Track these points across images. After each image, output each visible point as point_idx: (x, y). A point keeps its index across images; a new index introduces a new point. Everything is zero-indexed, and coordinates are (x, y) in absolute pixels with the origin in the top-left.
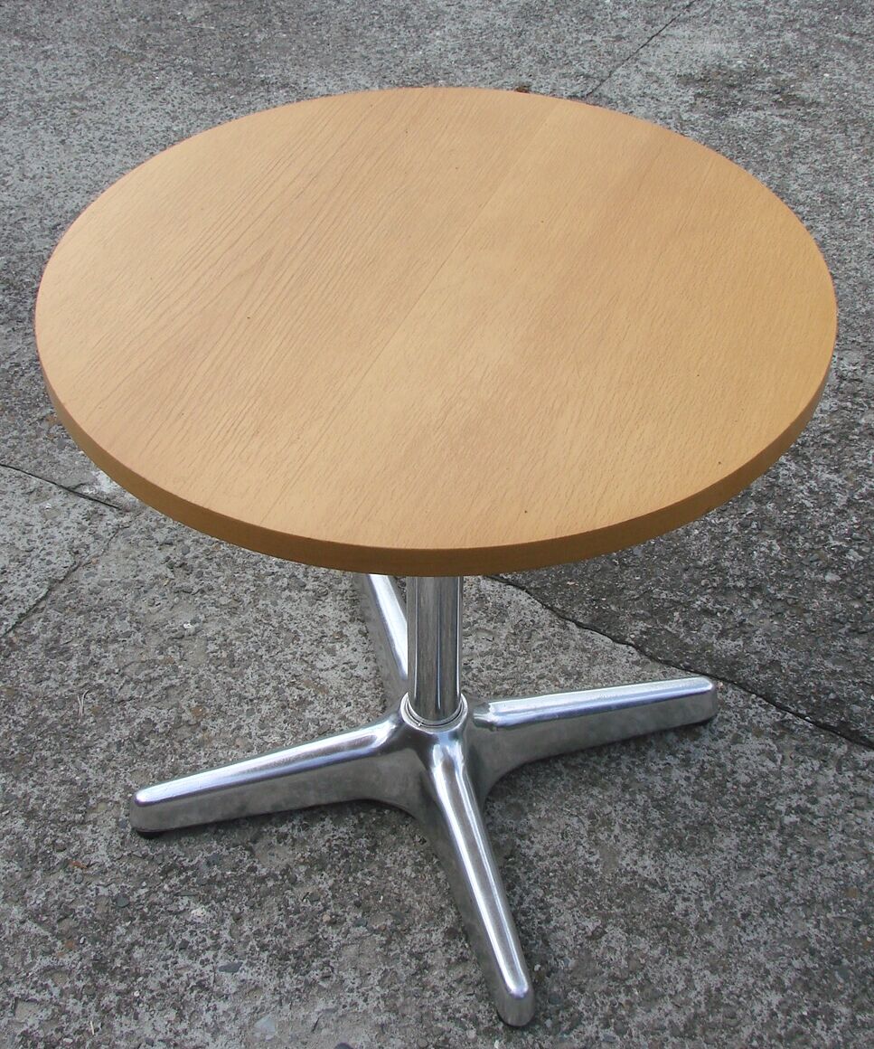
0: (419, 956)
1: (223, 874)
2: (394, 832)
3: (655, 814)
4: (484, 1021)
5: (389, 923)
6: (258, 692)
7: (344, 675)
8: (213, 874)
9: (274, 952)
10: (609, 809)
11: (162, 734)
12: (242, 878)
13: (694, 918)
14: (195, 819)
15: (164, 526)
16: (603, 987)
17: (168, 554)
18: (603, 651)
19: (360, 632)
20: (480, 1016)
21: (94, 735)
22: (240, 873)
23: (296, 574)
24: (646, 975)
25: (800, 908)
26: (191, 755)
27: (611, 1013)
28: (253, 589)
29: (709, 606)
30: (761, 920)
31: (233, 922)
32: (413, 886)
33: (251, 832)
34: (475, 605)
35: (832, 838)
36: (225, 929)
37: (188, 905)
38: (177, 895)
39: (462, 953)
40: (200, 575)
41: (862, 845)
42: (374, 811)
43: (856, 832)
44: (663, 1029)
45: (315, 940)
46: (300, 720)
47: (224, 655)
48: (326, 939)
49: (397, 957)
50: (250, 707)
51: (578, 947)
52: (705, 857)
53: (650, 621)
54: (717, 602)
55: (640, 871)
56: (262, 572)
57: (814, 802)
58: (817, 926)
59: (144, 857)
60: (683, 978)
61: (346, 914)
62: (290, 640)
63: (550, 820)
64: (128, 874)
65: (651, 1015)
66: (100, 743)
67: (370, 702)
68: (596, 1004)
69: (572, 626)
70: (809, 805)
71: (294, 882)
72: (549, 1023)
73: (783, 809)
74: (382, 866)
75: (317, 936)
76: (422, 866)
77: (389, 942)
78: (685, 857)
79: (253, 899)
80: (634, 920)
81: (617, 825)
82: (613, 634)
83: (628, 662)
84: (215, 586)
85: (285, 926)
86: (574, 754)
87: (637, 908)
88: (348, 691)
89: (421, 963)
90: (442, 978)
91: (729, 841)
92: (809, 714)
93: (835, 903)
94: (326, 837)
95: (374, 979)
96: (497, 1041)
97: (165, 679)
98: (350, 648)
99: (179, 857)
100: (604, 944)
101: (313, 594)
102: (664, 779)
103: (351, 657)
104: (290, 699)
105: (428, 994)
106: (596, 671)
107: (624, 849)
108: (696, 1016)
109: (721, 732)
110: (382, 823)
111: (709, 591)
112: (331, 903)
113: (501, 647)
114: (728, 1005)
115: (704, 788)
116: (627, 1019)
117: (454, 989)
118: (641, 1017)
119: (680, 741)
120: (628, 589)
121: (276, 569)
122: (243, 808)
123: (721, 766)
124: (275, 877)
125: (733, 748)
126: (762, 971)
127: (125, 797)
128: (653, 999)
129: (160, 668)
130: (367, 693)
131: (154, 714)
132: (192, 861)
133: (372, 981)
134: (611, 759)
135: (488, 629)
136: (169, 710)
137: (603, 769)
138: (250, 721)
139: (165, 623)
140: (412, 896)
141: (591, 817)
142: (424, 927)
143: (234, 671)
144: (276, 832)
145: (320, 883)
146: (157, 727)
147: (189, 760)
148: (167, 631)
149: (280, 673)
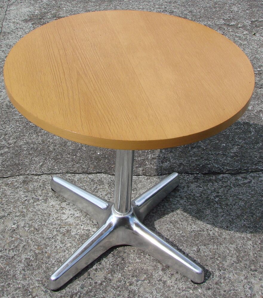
0: (160, 280)
1: (89, 289)
2: (125, 253)
3: (185, 214)
4: (191, 287)
5: (145, 276)
6: (52, 234)
7: (73, 218)
8: (86, 290)
10: (173, 218)
11: (34, 260)
12: (95, 287)
13: (216, 234)
14: (67, 280)
16: (211, 262)
18: (137, 180)
19: (67, 204)
20: (189, 286)
21: (13, 271)
22: (93, 286)
23: (33, 197)
24: (218, 253)
25: (237, 219)
26: (49, 261)
27: (218, 267)
28: (24, 207)
30: (232, 226)
32: (142, 264)
33: (86, 274)
34: (92, 183)
35: (230, 199)
39: (171, 273)
40: (4, 210)
41: (237, 197)
42: (114, 250)
43: (234, 195)
44: (233, 264)
45: (130, 292)
46: (72, 236)
47: (33, 229)
48: (133, 290)
49: (155, 284)
50: (54, 240)
51: (197, 256)
52: (206, 218)
53: (142, 167)
54: (154, 155)
55: (194, 229)
56: (23, 201)
57: (218, 193)
58: (244, 221)
59: (61, 297)
60: (227, 249)
61: (132, 280)
62: (48, 216)
63: (162, 229)
65: (228, 262)
66: (17, 272)
67: (87, 222)
68: (213, 267)
70: (218, 194)
71: (110, 280)
73: (213, 198)
74: (130, 263)
76: (140, 257)
77: (150, 281)
78: (201, 221)
79: (103, 291)
80: (204, 242)
81: (179, 221)
82: (135, 174)
83: (145, 180)
84: (11, 211)
85: (119, 293)
86: (153, 210)
87: (202, 239)
88: (78, 222)
89: (163, 281)
90: (171, 282)
91: (208, 212)
92: (199, 172)
93: (243, 214)
94: (108, 263)
95: (155, 293)
96: (199, 290)
97: (21, 244)
98: (68, 210)
99: (71, 291)
100: (202, 252)
101: (44, 200)
102: (180, 205)
103: (70, 212)
104: (64, 232)
105: (171, 288)
107: (186, 226)
108: (237, 256)
109: (183, 187)
110: (119, 252)
111: (149, 153)
112: (125, 280)
113: (109, 191)
114: (242, 250)
115: (191, 202)
116: (223, 266)
117: (177, 283)
118: (226, 264)
119: (175, 193)
121: (26, 198)
122: (77, 269)
123: (190, 194)
124: (104, 281)
125: (189, 189)
126: (242, 238)
127: (40, 283)
128: (224, 258)
129: (16, 242)
130: (84, 220)
131: (26, 256)
132: (76, 290)
133: (154, 294)
134: (163, 206)
135: (101, 188)
136: (30, 252)
137: (163, 209)
138: (58, 243)
139: (5, 229)
140: (144, 266)
141: (171, 222)
142: (155, 272)
143: (40, 232)
144: (93, 269)
145: (117, 276)
146: (31, 259)
147: (49, 263)
148: (8, 231)
149: (54, 226)
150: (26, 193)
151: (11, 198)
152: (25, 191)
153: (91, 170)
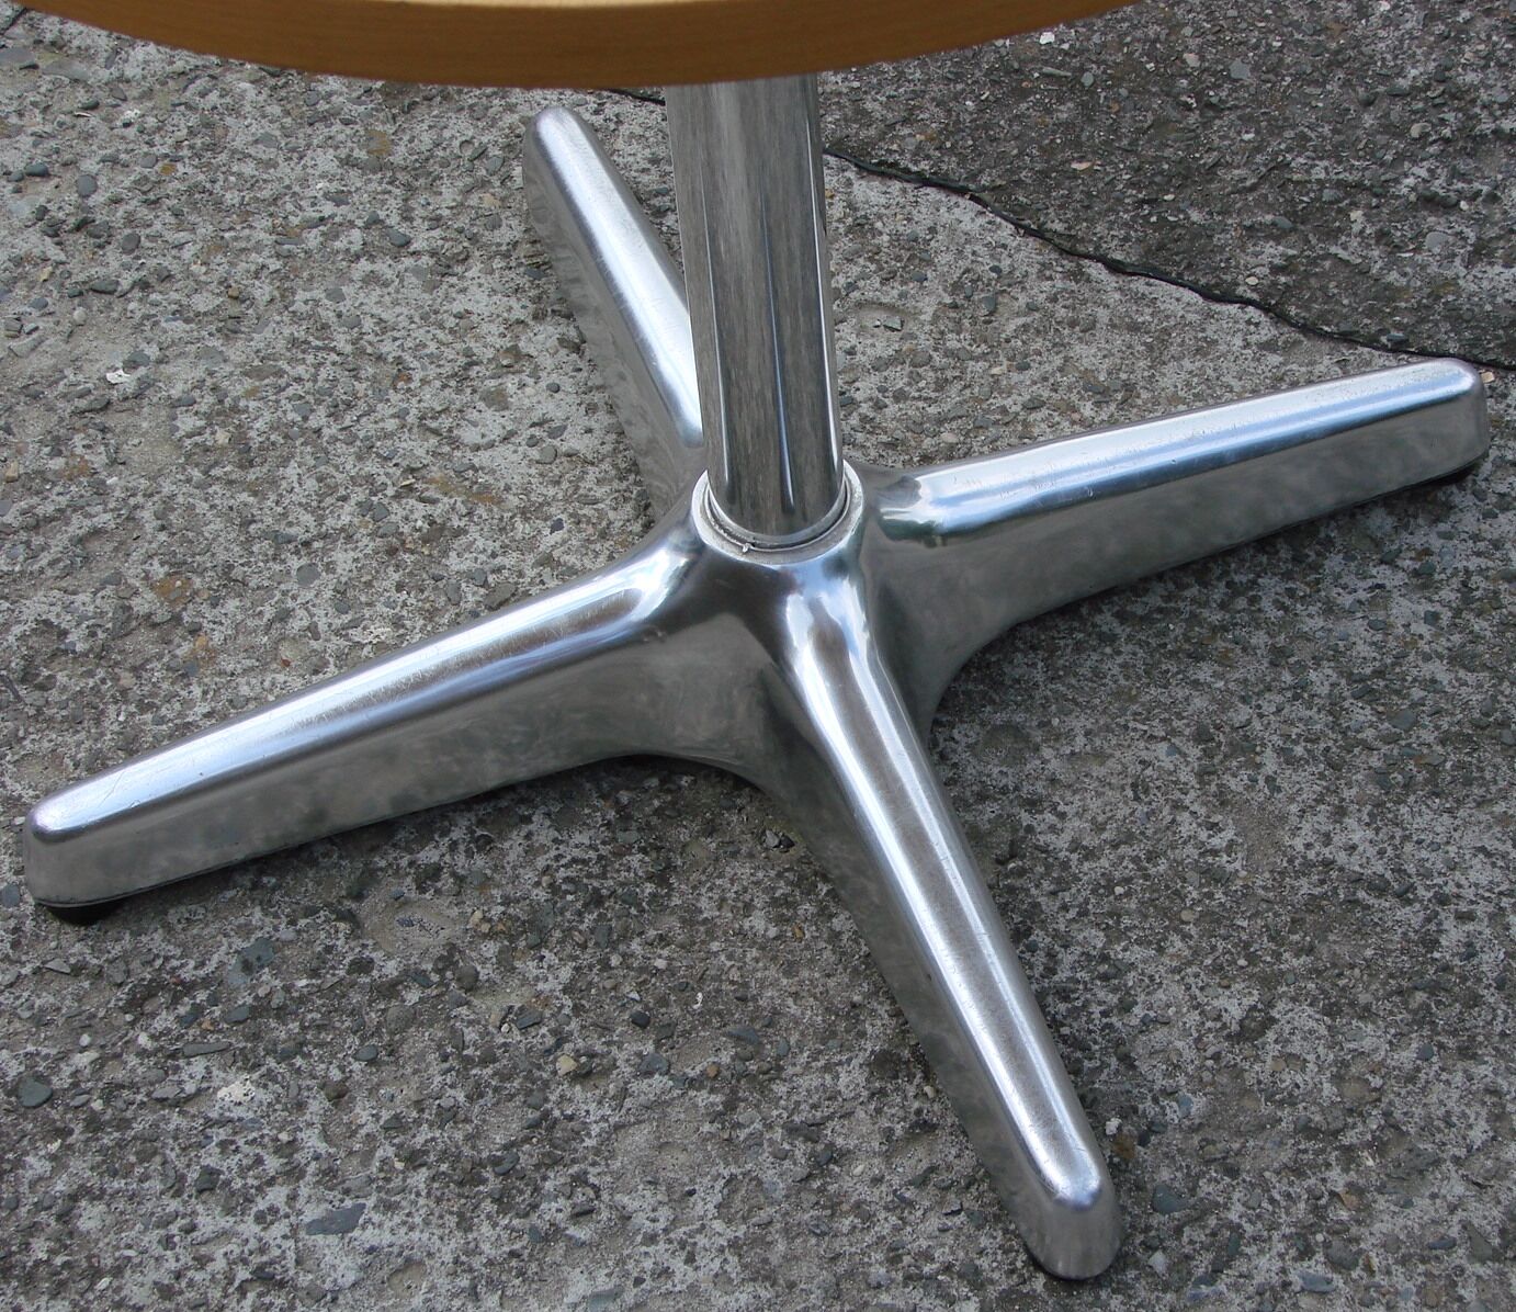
0: (811, 1131)
1: (287, 989)
2: (710, 830)
3: (1361, 714)
4: (996, 1276)
5: (725, 1058)
6: (320, 520)
7: (534, 453)
8: (261, 992)
9: (444, 1167)
10: (1243, 713)
11: (86, 655)
12: (339, 990)
13: (1490, 960)
14: (198, 857)
15: (20, 130)
16: (1285, 1156)
17: (42, 200)
18: (1183, 324)
19: (563, 341)
20: (984, 1263)
22: (330, 980)
23: (382, 214)
24: (1387, 1114)
26: (168, 699)
27: (1311, 1219)
28: (275, 265)
29: (1438, 186)
31: (327, 1104)
32: (774, 959)
33: (348, 870)
34: (846, 244)
36: (310, 1125)
37: (208, 1076)
38: (173, 1055)
39: (919, 1112)
40: (132, 246)
42: (654, 782)
44: (1449, 1245)
45: (543, 1123)
46: (437, 579)
47: (222, 437)
48: (571, 1118)
49: (756, 1141)
50: (304, 561)
51: (1210, 1063)
52: (1500, 808)
53: (1293, 238)
54: (1455, 174)
55: (1342, 858)
56: (294, 221)
59: (77, 971)
60: (1484, 1113)
61: (614, 1049)
62: (387, 382)
63: (1100, 756)
64: (40, 1020)
65: (1414, 1213)
67: (612, 515)
68: (1272, 1201)
69: (1096, 270)
71: (472, 985)
72: (1159, 1260)
74: (690, 917)
75: (546, 1115)
76: (792, 905)
77: (731, 1105)
78: (1449, 811)
79: (374, 1041)
80: (1342, 983)
81: (1269, 751)
82: (1203, 281)
83: (1247, 345)
84: (175, 268)
85: (461, 1097)
86: (1139, 587)
87: (1344, 951)
88: (551, 491)
89: (820, 1147)
90: (877, 1181)
94: (541, 862)
95: (705, 1204)
97: (76, 518)
98: (543, 384)
99: (167, 959)
100: (1273, 1049)
101: (432, 262)
102: (1372, 626)
103: (550, 408)
104: (406, 529)
105: (845, 1224)
106: (1170, 378)
107: (1294, 808)
109: (1502, 495)
110: (674, 812)
111: (1432, 149)
112: (574, 1025)
113: (925, 342)
115: (1476, 638)
116: (1354, 1230)
117: (911, 1204)
118: (1387, 1221)
119: (1403, 526)
120: (1229, 165)
121: (328, 209)
122: (318, 816)
124: (421, 978)
127: (10, 827)
128: (1411, 1173)
129: (58, 489)
130: (599, 492)
131: (58, 609)
132: (202, 964)
133: (699, 1210)
134: (1235, 590)
135: (885, 300)
136: (95, 594)
137: (1216, 617)
138: (310, 595)
139: (57, 375)
140: (775, 983)
141: (1201, 736)
142: (815, 1057)
143: (251, 477)
144: (411, 864)
145: (537, 979)
146: (71, 638)
147: (163, 711)
148: (64, 396)
149: (371, 467)
150: (354, 173)
151: (239, 175)
152: (356, 153)
153: (904, 146)
